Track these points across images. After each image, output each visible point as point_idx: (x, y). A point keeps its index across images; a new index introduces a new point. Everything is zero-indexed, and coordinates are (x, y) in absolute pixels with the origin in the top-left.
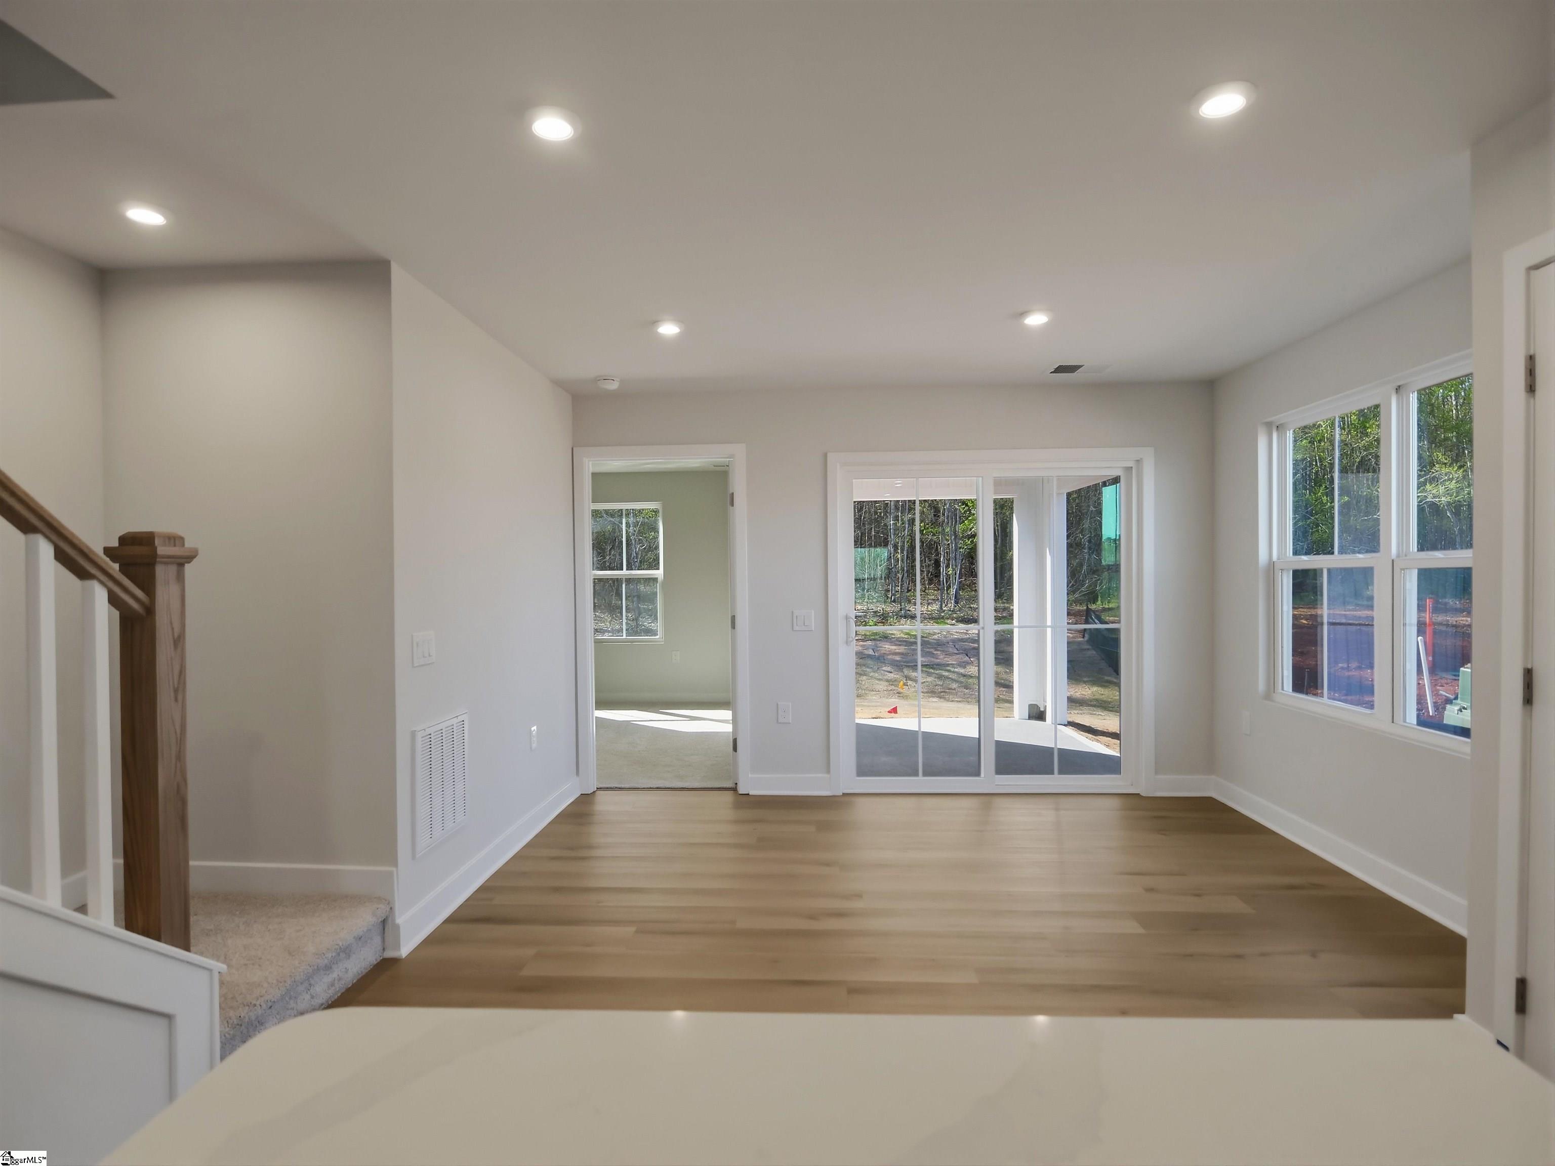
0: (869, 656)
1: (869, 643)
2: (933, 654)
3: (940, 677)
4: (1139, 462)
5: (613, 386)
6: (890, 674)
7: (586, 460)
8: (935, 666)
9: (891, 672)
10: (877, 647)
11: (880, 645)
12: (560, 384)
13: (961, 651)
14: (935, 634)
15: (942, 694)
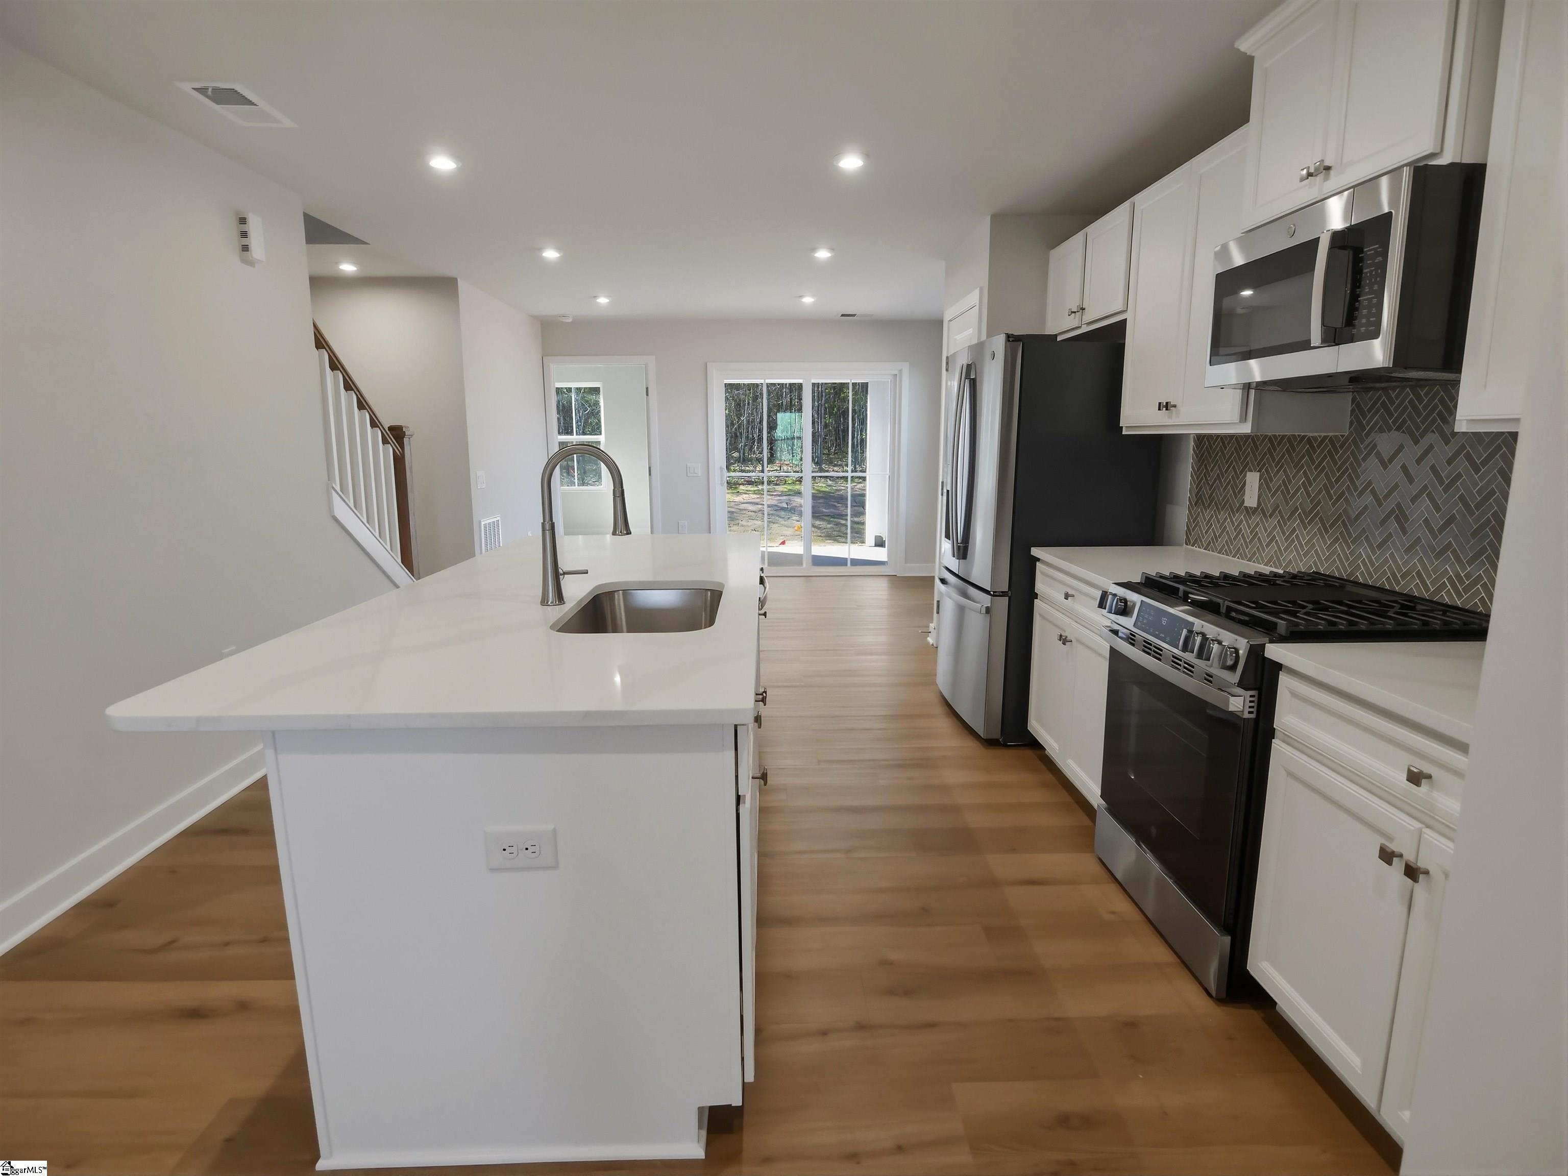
0: (783, 509)
1: (785, 498)
2: (835, 506)
3: (837, 524)
4: (901, 371)
5: (570, 320)
6: (798, 522)
7: (551, 365)
8: (836, 516)
9: (799, 521)
10: (791, 501)
11: (793, 500)
12: (535, 318)
13: (859, 504)
14: (841, 490)
15: (838, 538)
